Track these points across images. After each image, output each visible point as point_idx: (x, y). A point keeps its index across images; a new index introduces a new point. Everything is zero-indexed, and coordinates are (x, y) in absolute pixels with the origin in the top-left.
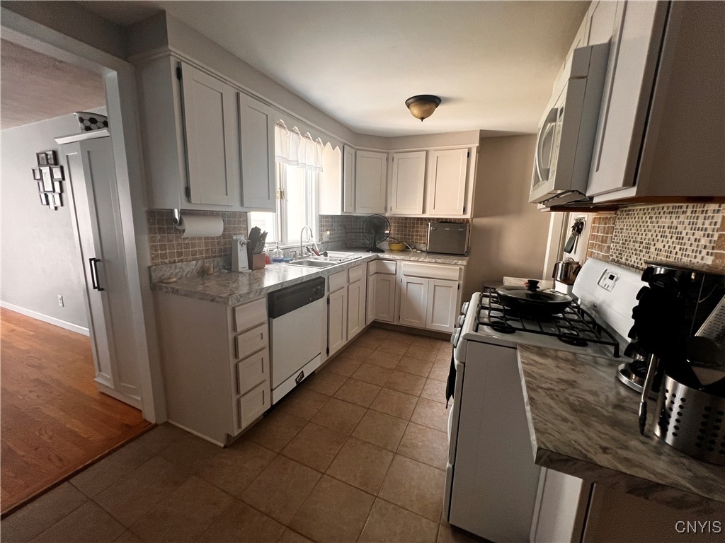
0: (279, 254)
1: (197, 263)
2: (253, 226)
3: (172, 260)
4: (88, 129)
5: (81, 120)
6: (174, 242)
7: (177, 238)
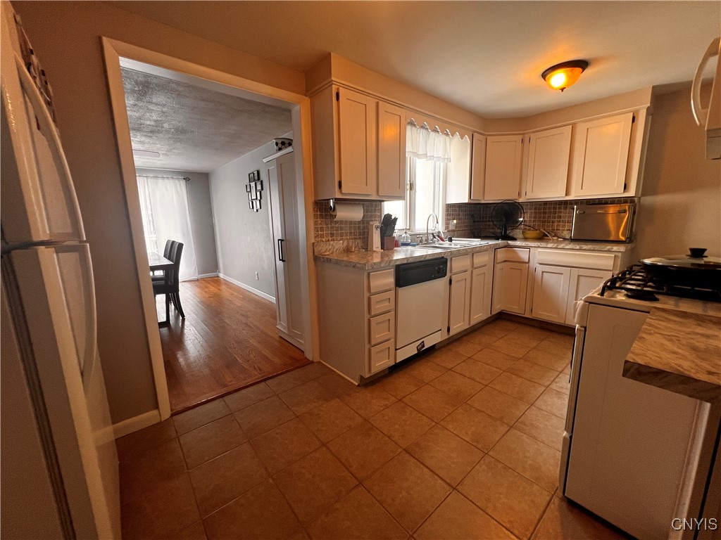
0: (407, 239)
1: (343, 242)
2: (386, 213)
3: (327, 239)
4: (280, 149)
5: (277, 144)
6: (329, 226)
7: (332, 222)
